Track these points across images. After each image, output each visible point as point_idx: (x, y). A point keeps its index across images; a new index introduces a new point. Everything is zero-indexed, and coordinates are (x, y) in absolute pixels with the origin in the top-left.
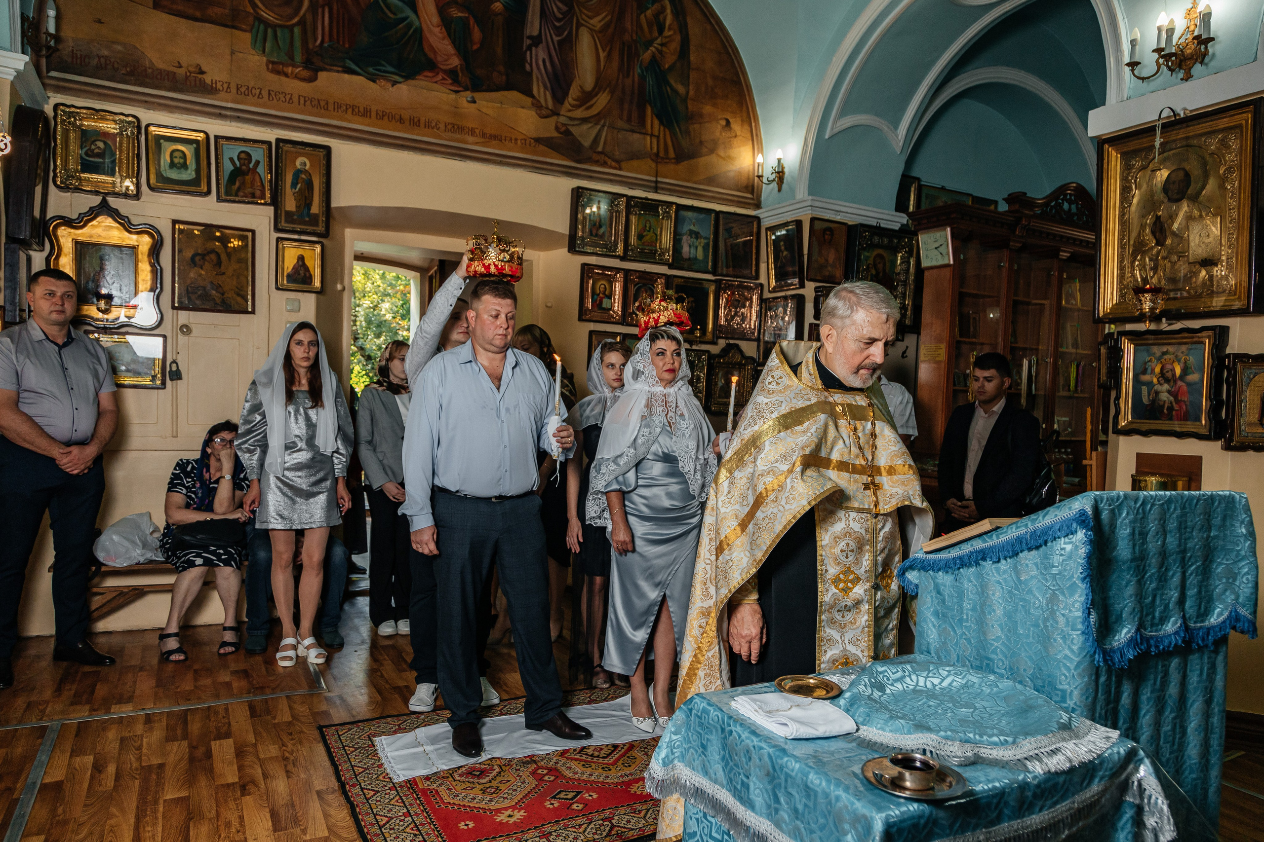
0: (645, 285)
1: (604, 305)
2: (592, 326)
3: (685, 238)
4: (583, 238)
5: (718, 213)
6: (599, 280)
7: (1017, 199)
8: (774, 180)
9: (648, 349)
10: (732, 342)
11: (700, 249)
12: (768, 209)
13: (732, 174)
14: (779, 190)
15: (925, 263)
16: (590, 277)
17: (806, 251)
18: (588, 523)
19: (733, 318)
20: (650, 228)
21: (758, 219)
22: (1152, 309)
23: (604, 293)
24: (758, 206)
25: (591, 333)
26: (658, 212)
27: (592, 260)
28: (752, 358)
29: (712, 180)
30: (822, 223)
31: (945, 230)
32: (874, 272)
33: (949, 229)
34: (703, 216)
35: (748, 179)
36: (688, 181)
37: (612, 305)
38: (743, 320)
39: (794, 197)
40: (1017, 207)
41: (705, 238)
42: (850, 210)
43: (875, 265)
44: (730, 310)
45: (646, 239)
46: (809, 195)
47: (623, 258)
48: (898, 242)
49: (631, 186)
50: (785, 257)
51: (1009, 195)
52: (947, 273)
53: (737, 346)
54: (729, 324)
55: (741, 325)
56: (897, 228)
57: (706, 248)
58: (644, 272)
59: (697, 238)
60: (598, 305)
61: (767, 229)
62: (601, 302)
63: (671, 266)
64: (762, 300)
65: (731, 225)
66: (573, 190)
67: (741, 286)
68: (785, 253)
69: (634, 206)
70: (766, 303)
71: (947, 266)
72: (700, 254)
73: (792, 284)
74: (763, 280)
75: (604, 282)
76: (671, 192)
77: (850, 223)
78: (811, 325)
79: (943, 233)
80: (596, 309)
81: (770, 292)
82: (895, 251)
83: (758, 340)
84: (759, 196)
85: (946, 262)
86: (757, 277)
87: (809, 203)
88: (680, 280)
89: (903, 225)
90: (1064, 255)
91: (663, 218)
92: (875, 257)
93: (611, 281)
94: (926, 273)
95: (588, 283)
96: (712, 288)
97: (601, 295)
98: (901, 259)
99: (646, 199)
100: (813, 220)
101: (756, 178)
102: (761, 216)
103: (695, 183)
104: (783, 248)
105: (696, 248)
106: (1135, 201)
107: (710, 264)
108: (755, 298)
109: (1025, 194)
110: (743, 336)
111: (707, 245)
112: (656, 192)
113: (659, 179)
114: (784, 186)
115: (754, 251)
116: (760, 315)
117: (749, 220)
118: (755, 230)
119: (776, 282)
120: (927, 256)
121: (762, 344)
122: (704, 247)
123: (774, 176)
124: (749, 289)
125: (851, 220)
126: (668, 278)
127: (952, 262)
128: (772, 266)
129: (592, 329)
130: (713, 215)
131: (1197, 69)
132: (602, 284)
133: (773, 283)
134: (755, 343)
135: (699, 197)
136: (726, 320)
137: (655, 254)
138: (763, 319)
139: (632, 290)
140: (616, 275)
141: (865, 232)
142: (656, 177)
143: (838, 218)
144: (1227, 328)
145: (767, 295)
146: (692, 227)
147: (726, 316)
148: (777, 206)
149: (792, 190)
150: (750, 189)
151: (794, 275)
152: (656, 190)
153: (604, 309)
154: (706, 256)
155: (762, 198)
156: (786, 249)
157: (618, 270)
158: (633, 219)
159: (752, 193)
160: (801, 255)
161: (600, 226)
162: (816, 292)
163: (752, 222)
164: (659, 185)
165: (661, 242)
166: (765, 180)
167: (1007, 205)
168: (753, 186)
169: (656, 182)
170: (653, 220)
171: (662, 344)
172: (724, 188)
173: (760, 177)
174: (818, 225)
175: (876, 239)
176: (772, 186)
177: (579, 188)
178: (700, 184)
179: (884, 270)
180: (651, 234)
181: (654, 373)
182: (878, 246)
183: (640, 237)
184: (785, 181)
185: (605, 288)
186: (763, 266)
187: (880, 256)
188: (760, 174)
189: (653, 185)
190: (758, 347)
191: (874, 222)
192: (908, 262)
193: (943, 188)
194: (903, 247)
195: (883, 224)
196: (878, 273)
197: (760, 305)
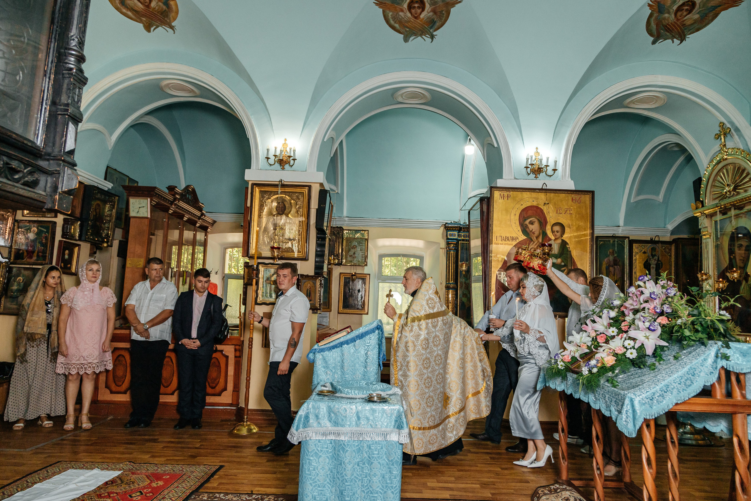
7: (171, 189)
15: (132, 214)
22: (278, 255)
31: (147, 199)
32: (94, 213)
33: (149, 199)
40: (173, 193)
42: (85, 175)
43: (96, 210)
48: (108, 199)
51: (168, 186)
52: (146, 222)
56: (106, 190)
64: (15, 221)
70: (19, 222)
71: (147, 218)
78: (60, 241)
79: (145, 201)
81: (23, 216)
82: (105, 202)
85: (146, 215)
89: (109, 189)
90: (185, 219)
92: (96, 205)
94: (132, 220)
98: (109, 208)
106: (265, 210)
109: (176, 187)
120: (133, 211)
121: (13, 250)
127: (149, 216)
131: (287, 166)
141: (95, 190)
144: (296, 264)
145: (20, 217)
162: (63, 221)
167: (168, 191)
175: (99, 196)
179: (100, 214)
182: (98, 199)
187: (98, 205)
191: (96, 185)
192: (112, 210)
193: (115, 170)
194: (110, 202)
195: (100, 186)
196: (96, 214)
197: (14, 224)
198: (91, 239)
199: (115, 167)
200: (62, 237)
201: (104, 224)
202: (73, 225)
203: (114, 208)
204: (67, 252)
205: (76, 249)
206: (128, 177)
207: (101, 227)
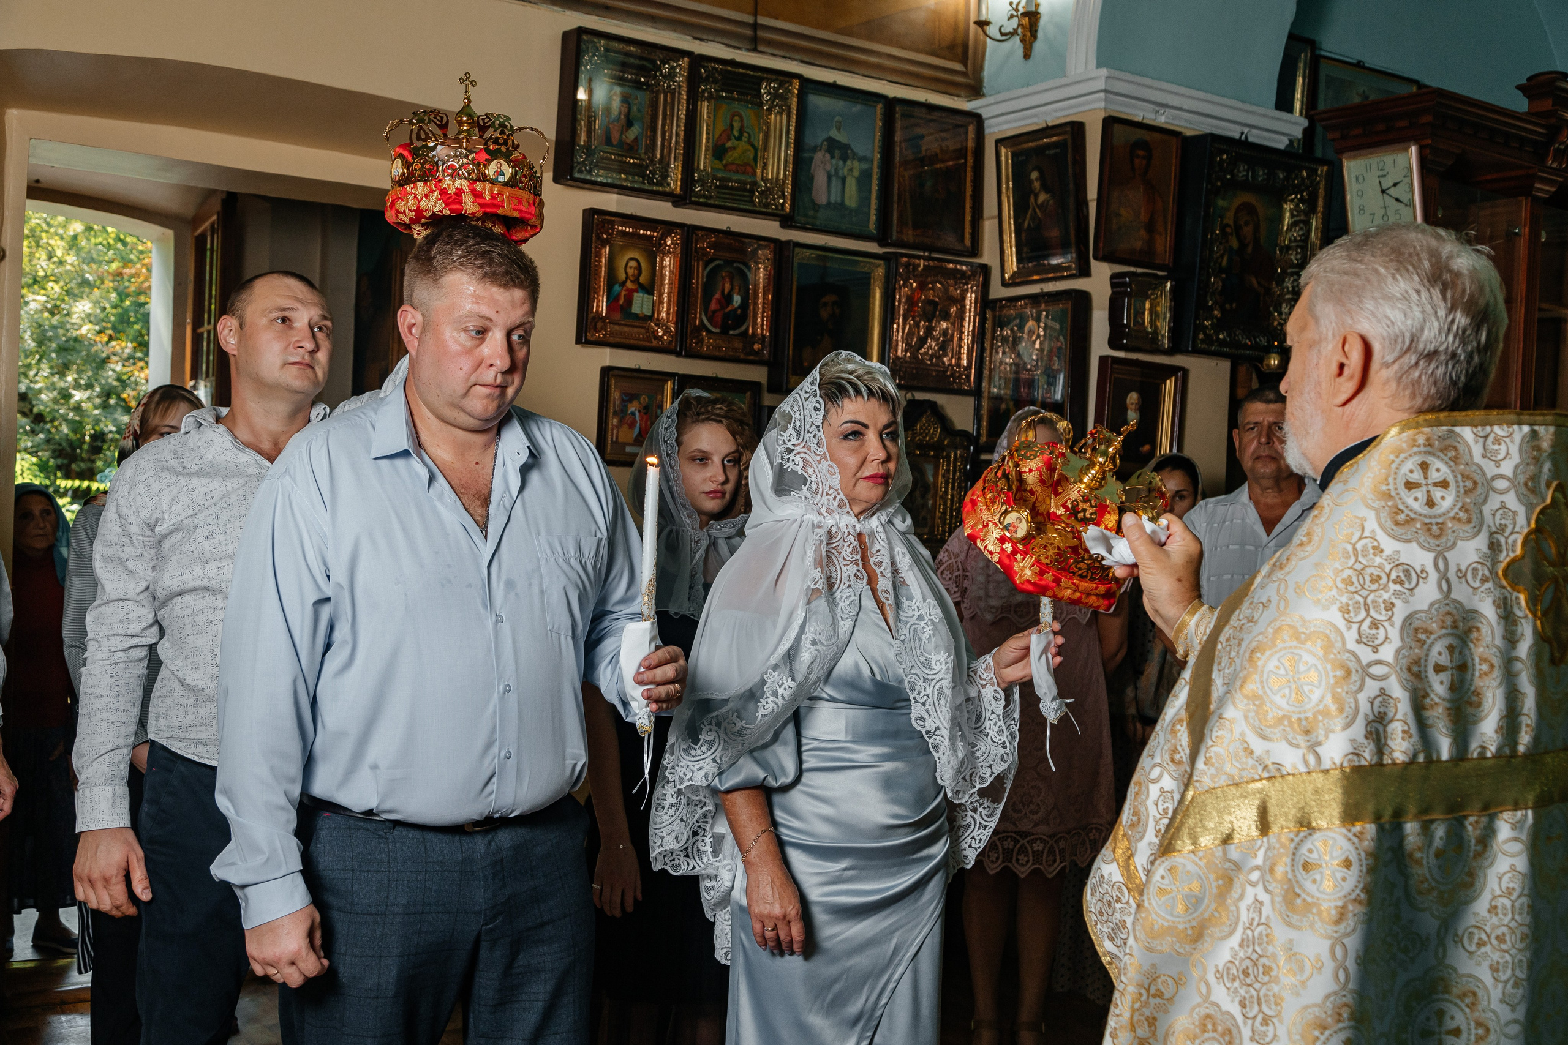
0: (728, 263)
1: (636, 309)
2: (607, 357)
3: (819, 156)
4: (588, 150)
5: (891, 104)
6: (624, 248)
7: (1545, 88)
8: (1014, 33)
9: (818, 418)
10: (920, 396)
11: (851, 185)
12: (1000, 97)
13: (920, 16)
14: (1027, 56)
16: (604, 243)
17: (1092, 192)
18: (656, 867)
19: (922, 341)
20: (741, 131)
21: (977, 119)
23: (636, 280)
24: (976, 90)
25: (606, 372)
26: (760, 96)
27: (610, 202)
28: (964, 434)
29: (876, 29)
30: (1129, 129)
31: (1406, 149)
32: (1234, 243)
33: (1413, 150)
34: (857, 108)
35: (956, 28)
36: (826, 27)
37: (656, 306)
38: (943, 347)
39: (1062, 71)
40: (1547, 104)
41: (862, 159)
42: (1187, 104)
43: (1238, 229)
44: (917, 325)
45: (731, 156)
46: (1099, 65)
47: (679, 201)
48: (1286, 178)
49: (699, 32)
50: (1041, 207)
51: (1529, 79)
53: (933, 406)
54: (914, 356)
55: (940, 358)
56: (1282, 146)
57: (864, 179)
58: (728, 233)
59: (844, 158)
60: (621, 307)
61: (999, 142)
62: (629, 301)
63: (787, 222)
64: (985, 303)
65: (919, 131)
66: (566, 35)
67: (938, 271)
68: (1042, 197)
69: (706, 81)
70: (993, 310)
72: (851, 198)
73: (1058, 268)
74: (988, 256)
75: (636, 255)
76: (789, 50)
77: (1189, 133)
78: (1103, 360)
79: (1400, 158)
80: (617, 316)
81: (1005, 284)
82: (1278, 199)
83: (977, 393)
84: (979, 68)
86: (975, 250)
87: (1101, 85)
88: (808, 252)
91: (770, 110)
92: (1238, 210)
93: (653, 250)
95: (599, 255)
96: (880, 272)
97: (629, 285)
98: (1292, 216)
99: (733, 63)
100: (1110, 123)
101: (973, 27)
102: (985, 113)
103: (841, 32)
104: (1037, 185)
105: (844, 180)
107: (873, 218)
108: (970, 297)
109: (1566, 76)
110: (948, 383)
111: (865, 176)
112: (755, 50)
113: (762, 20)
114: (1039, 46)
115: (969, 191)
116: (979, 335)
117: (959, 120)
118: (971, 144)
119: (1019, 261)
120: (1362, 209)
121: (985, 403)
122: (859, 181)
123: (1014, 23)
124: (961, 278)
125: (1191, 126)
126: (781, 248)
128: (1009, 224)
129: (607, 363)
130: (880, 106)
132: (629, 260)
133: (1012, 265)
134: (970, 401)
135: (849, 65)
136: (908, 347)
137: (752, 192)
138: (987, 345)
139: (700, 273)
140: (663, 237)
141: (1221, 152)
142: (755, 14)
143: (1161, 120)
145: (997, 291)
146: (834, 133)
147: (907, 339)
148: (1025, 91)
149: (1059, 58)
150: (959, 51)
151: (1063, 247)
152: (754, 44)
153: (636, 317)
154: (865, 200)
155: (986, 73)
156: (1045, 188)
157: (669, 227)
158: (704, 108)
159: (964, 60)
160: (1083, 202)
161: (629, 124)
162: (1113, 285)
163: (965, 127)
164: (761, 34)
165: (765, 166)
166: (992, 30)
167: (1526, 100)
168: (965, 46)
169: (755, 26)
170: (748, 113)
171: (853, 409)
172: (902, 48)
173: (982, 24)
174: (1119, 133)
175: (1242, 171)
176: (1007, 46)
177: (581, 31)
178: (851, 34)
180: (743, 145)
181: (836, 481)
182: (1246, 186)
183: (719, 151)
184: (1040, 34)
185: (639, 268)
186: (989, 227)
187: (1248, 208)
188: (983, 18)
189: (748, 32)
190: (978, 408)
191: (1234, 132)
192: (1307, 223)
193: (1359, 65)
194: (1298, 190)
195: (1255, 137)
196: (1243, 245)
197: (981, 315)
198: (1222, 343)
199: (1354, 55)
200: (1113, 343)
201: (1280, 280)
202: (1147, 297)
203: (1312, 210)
204: (1133, 398)
205: (1169, 385)
206: (1416, 82)
207: (1268, 291)
